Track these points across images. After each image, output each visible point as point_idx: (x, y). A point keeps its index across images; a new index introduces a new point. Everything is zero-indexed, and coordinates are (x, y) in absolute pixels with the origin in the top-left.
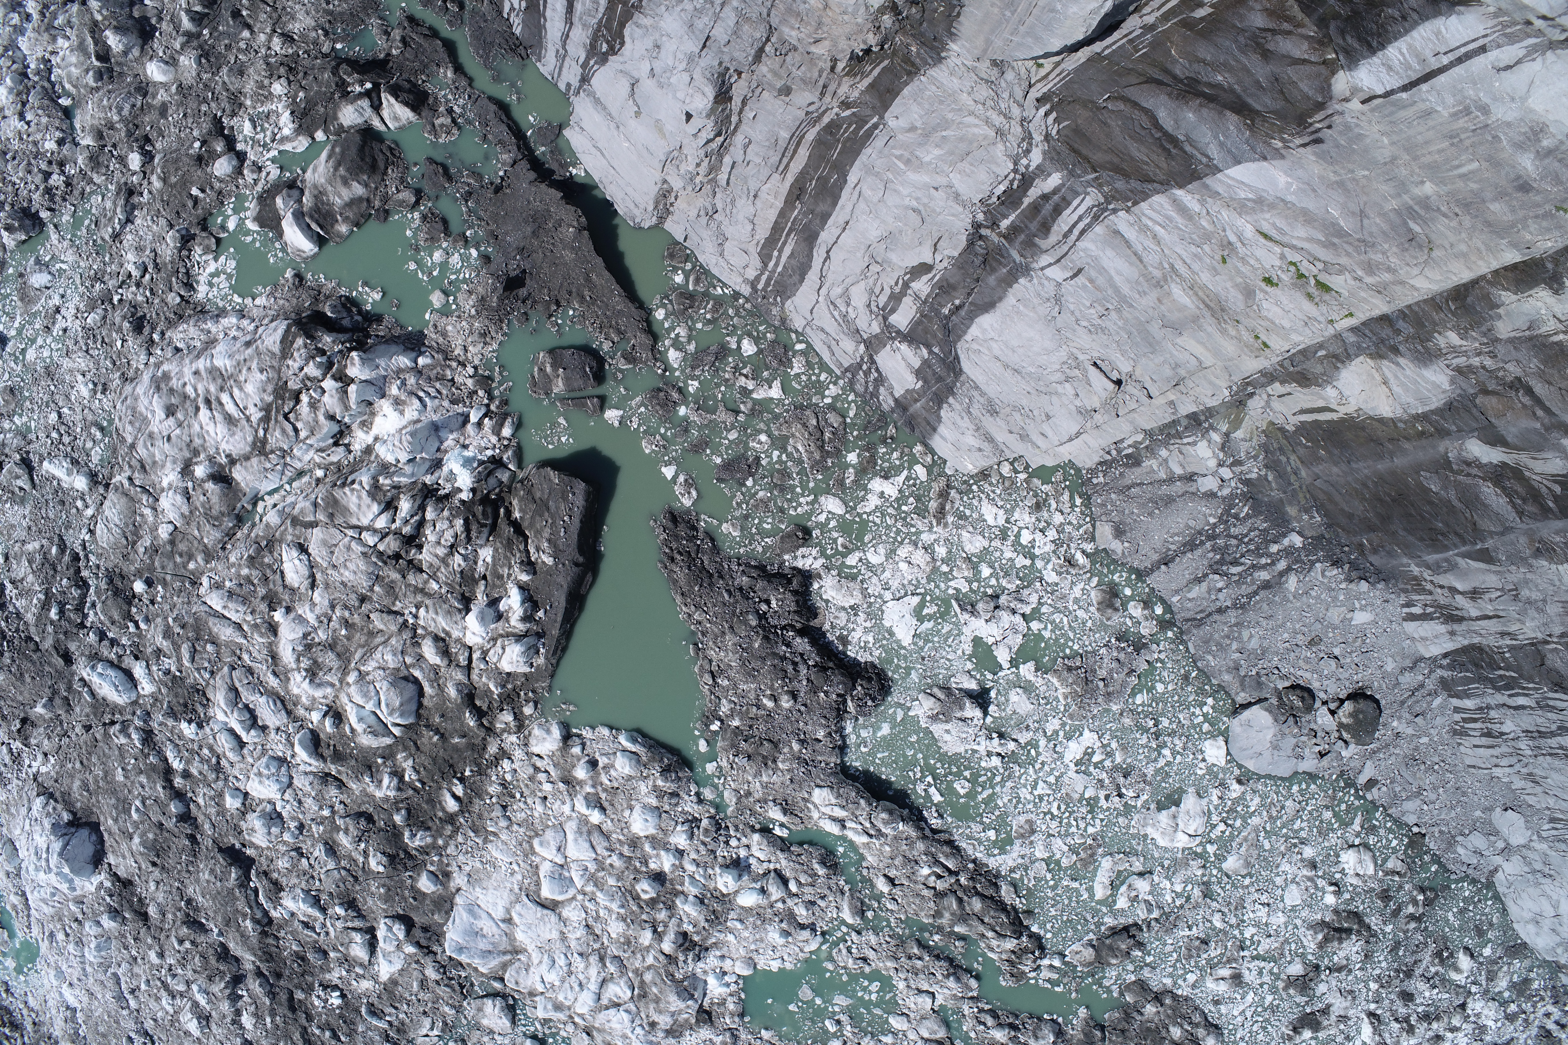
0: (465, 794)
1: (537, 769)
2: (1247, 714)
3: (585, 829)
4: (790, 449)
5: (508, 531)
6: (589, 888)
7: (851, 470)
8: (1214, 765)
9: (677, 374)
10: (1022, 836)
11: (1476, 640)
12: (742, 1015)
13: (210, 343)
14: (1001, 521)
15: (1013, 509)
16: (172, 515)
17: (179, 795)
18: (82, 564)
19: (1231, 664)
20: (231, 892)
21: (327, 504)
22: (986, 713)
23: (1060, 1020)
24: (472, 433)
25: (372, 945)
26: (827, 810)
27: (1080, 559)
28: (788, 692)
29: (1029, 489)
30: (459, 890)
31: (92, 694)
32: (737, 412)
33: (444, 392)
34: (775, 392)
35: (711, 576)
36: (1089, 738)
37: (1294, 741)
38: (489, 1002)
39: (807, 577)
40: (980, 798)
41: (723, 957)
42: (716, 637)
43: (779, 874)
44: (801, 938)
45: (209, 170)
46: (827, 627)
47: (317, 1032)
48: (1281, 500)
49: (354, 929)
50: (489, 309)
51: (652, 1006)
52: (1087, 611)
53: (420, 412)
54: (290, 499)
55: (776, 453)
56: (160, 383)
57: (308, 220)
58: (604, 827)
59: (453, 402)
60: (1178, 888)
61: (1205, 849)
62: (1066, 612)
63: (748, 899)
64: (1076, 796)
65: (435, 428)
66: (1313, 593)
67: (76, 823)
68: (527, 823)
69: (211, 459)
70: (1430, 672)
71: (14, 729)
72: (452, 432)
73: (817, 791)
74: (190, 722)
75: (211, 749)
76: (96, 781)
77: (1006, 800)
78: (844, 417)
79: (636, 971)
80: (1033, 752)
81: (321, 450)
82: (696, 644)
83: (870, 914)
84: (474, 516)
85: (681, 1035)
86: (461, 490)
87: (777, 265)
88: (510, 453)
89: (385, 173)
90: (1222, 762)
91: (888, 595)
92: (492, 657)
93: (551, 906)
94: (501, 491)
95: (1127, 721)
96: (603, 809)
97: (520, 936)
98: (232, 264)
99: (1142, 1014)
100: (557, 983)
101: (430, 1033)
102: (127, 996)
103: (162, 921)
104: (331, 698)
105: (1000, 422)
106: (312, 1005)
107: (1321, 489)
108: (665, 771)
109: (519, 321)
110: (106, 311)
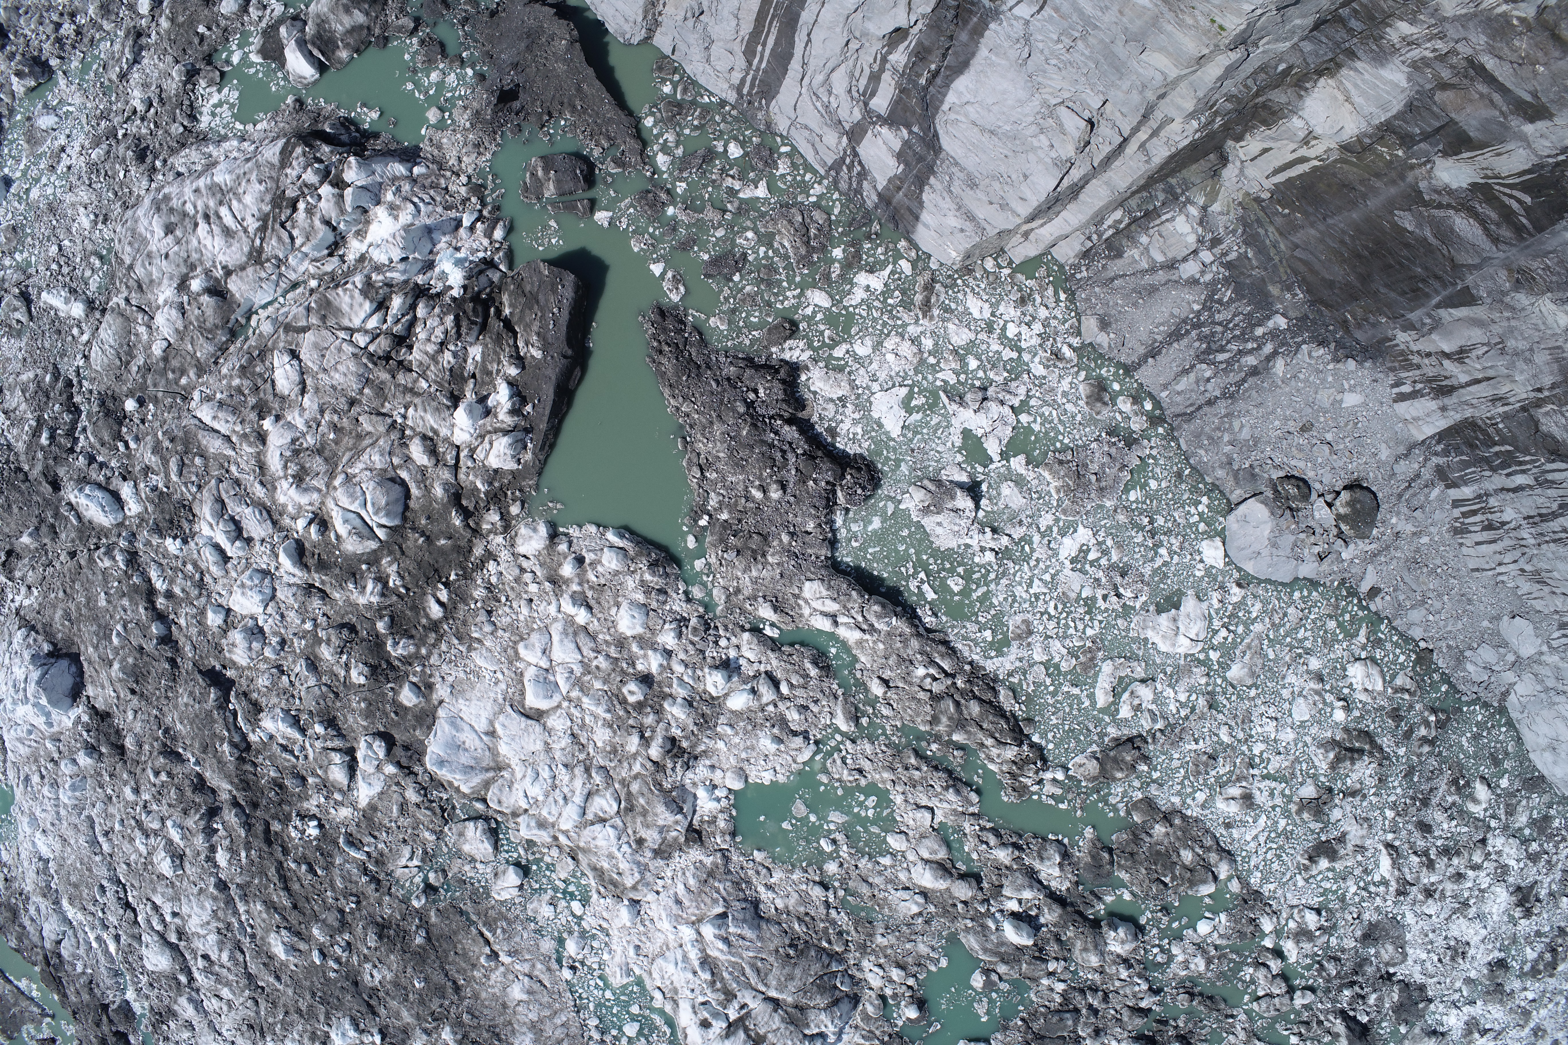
0: (450, 599)
1: (523, 570)
2: (1242, 507)
3: (570, 630)
4: (776, 245)
5: (496, 325)
6: (575, 694)
7: (837, 265)
8: (1213, 567)
9: (665, 176)
10: (1019, 637)
11: (1468, 413)
12: (733, 834)
13: (211, 165)
14: (987, 314)
15: (998, 303)
16: (166, 332)
17: (161, 617)
18: (75, 390)
19: (1224, 459)
20: (209, 714)
21: (320, 306)
22: (977, 507)
23: (1066, 841)
24: (464, 236)
25: (352, 768)
26: (818, 605)
27: (1067, 352)
28: (777, 482)
29: (1013, 284)
30: (441, 702)
31: (79, 517)
32: (724, 211)
33: (438, 199)
34: (761, 192)
35: (699, 367)
36: (1083, 535)
37: (1292, 538)
38: (471, 825)
39: (795, 369)
40: (974, 596)
41: (713, 767)
42: (704, 428)
43: (770, 676)
44: (793, 746)
45: (216, 9)
46: (815, 418)
47: (293, 866)
48: (1263, 279)
49: (333, 750)
50: (484, 122)
51: (639, 820)
52: (1076, 404)
53: (414, 216)
54: (282, 311)
55: (762, 249)
56: (160, 204)
57: (310, 47)
58: (591, 628)
59: (447, 208)
60: (1183, 697)
61: (1207, 656)
62: (1054, 404)
63: (738, 701)
64: (1073, 595)
65: (429, 230)
66: (1302, 376)
67: (56, 654)
68: (513, 628)
69: (207, 273)
70: (1426, 460)
72: (444, 234)
73: (808, 584)
74: (175, 538)
75: (195, 565)
76: (79, 609)
77: (1001, 599)
78: (829, 214)
79: (623, 782)
80: (1027, 548)
81: (316, 260)
82: (684, 438)
83: (864, 721)
84: (464, 312)
85: (669, 857)
86: (451, 288)
87: (761, 61)
88: (501, 255)
89: (385, 3)
90: (1220, 564)
91: (875, 387)
92: (480, 454)
93: (536, 716)
94: (492, 291)
96: (589, 608)
97: (503, 749)
98: (236, 94)
99: (1150, 836)
100: (541, 798)
101: (410, 864)
102: (101, 839)
103: (139, 753)
104: (317, 504)
105: (980, 194)
106: (289, 837)
107: (1300, 260)
108: (653, 565)
109: (512, 132)
110: (110, 145)
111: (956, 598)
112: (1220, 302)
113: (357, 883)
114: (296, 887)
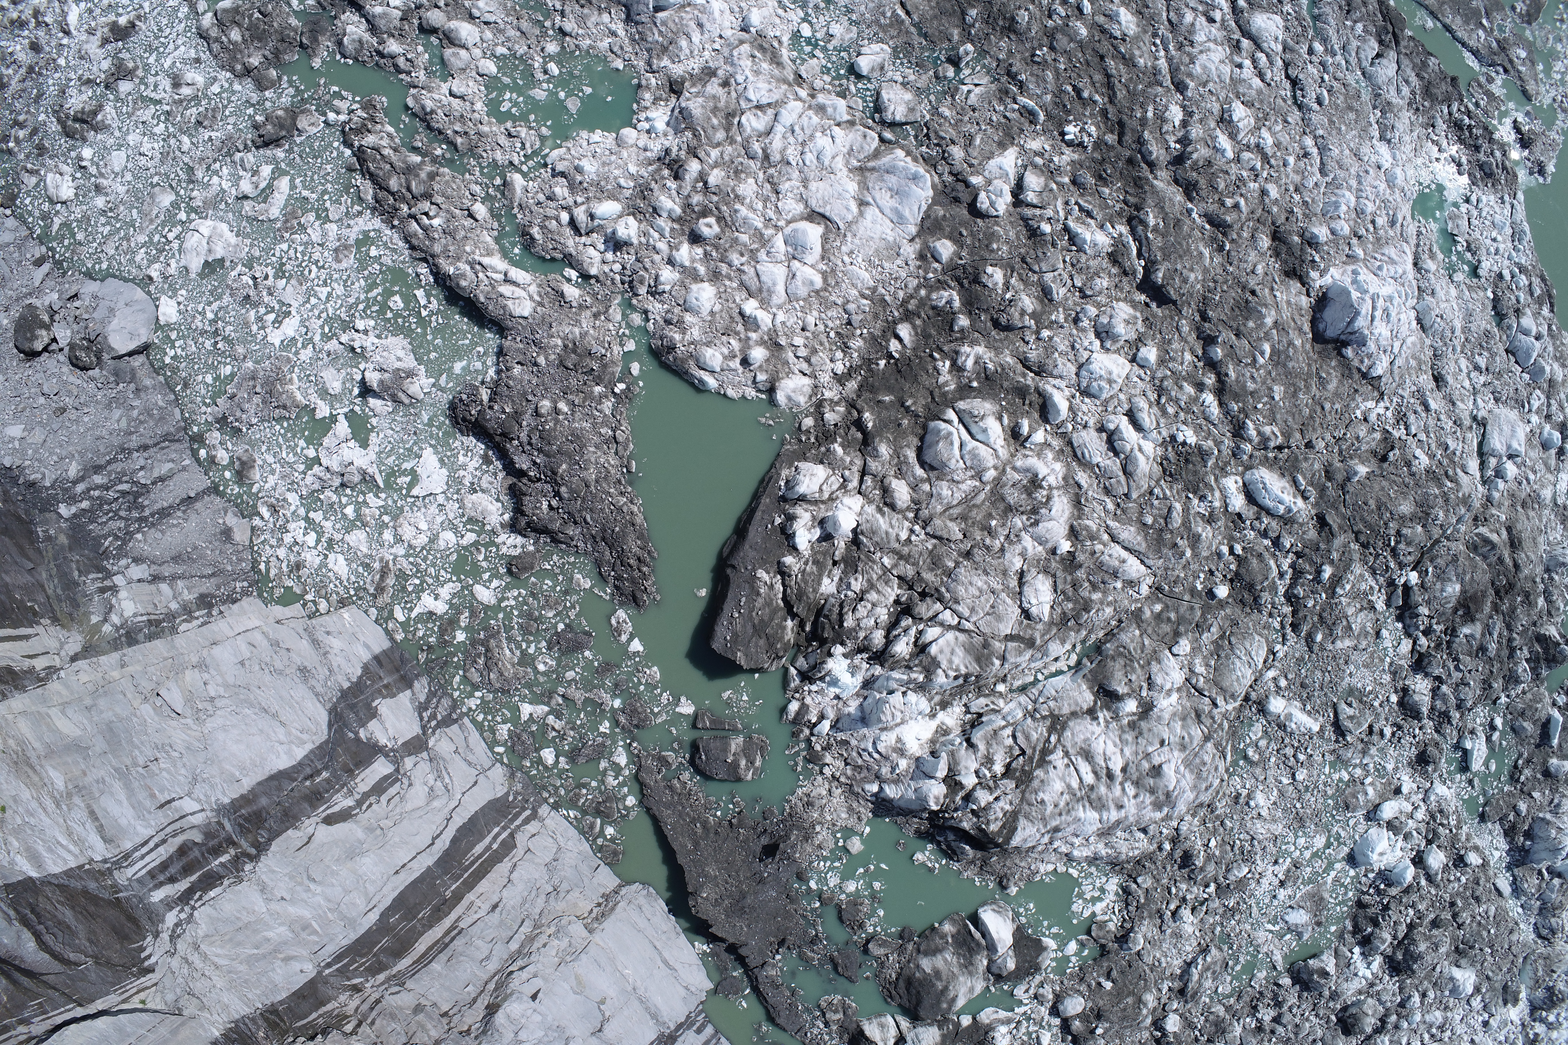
0: (888, 342)
1: (808, 360)
2: (132, 346)
3: (765, 294)
4: (518, 653)
6: (769, 233)
7: (463, 624)
8: (171, 298)
10: (346, 247)
12: (639, 86)
13: (1105, 834)
14: (332, 557)
15: (320, 567)
16: (1171, 662)
17: (1212, 365)
18: (1289, 620)
19: (143, 395)
20: (1166, 257)
21: (989, 659)
22: (363, 374)
23: (338, 57)
24: (829, 710)
25: (1018, 187)
26: (519, 292)
27: (264, 511)
28: (542, 416)
29: (304, 584)
30: (912, 240)
31: (1295, 483)
33: (854, 754)
35: (603, 539)
36: (275, 337)
37: (95, 315)
38: (898, 118)
39: (513, 526)
40: (380, 289)
41: (645, 150)
42: (606, 478)
43: (577, 231)
44: (566, 163)
45: (1090, 1004)
46: (501, 475)
47: (1097, 97)
48: (71, 551)
49: (1035, 206)
50: (800, 828)
51: (722, 104)
52: (265, 461)
53: (879, 738)
54: (1038, 664)
55: (531, 651)
56: (1166, 800)
57: (983, 942)
58: (744, 295)
59: (846, 743)
60: (215, 179)
62: (283, 463)
63: (609, 209)
64: (293, 282)
65: (864, 719)
66: (55, 458)
67: (1339, 344)
68: (827, 305)
69: (1116, 717)
71: (1397, 451)
72: (849, 714)
73: (526, 314)
74: (1184, 444)
75: (1164, 412)
76: (1308, 387)
78: (465, 676)
80: (327, 330)
81: (994, 711)
82: (629, 471)
83: (498, 181)
84: (834, 629)
85: (703, 70)
86: (843, 656)
87: (498, 835)
88: (792, 685)
89: (899, 975)
90: (164, 299)
91: (441, 499)
92: (835, 482)
93: (814, 216)
94: (806, 649)
95: (240, 350)
96: (741, 314)
97: (852, 187)
98: (1074, 907)
99: (264, 56)
100: (818, 134)
101: (972, 87)
102: (1314, 151)
103: (1256, 230)
104: (1019, 455)
105: (298, 661)
106: (1098, 128)
107: (30, 560)
108: (672, 348)
109: (772, 813)
110: (1225, 878)
111: (397, 288)
112: (117, 538)
113: (1032, 74)
114: (1098, 77)
